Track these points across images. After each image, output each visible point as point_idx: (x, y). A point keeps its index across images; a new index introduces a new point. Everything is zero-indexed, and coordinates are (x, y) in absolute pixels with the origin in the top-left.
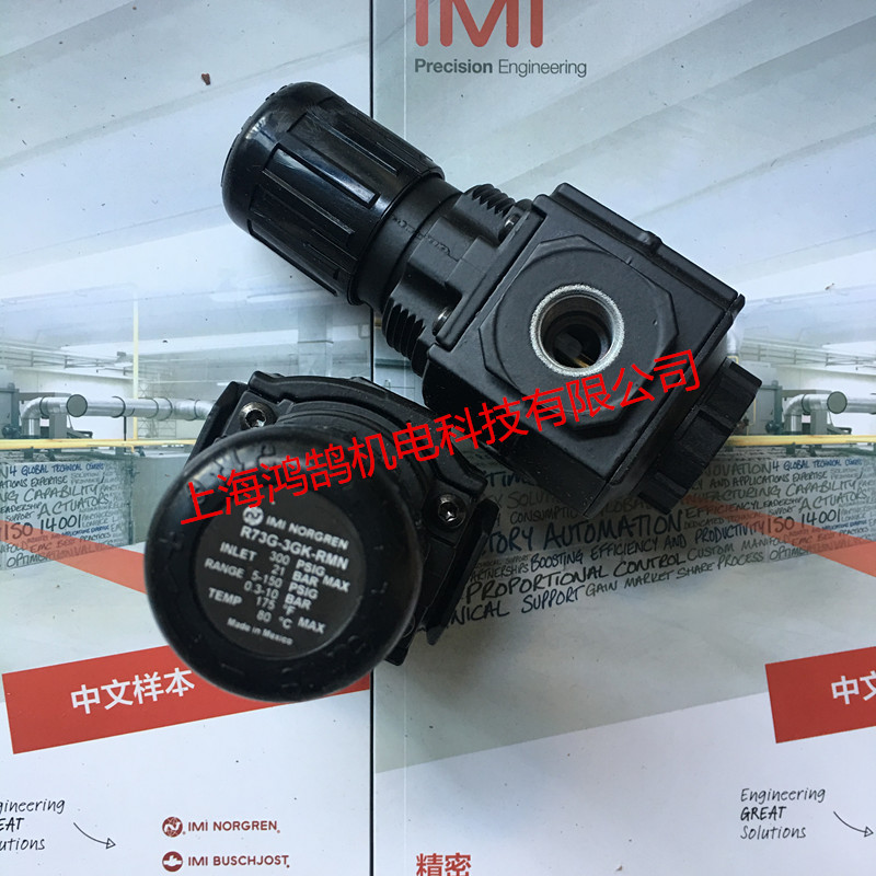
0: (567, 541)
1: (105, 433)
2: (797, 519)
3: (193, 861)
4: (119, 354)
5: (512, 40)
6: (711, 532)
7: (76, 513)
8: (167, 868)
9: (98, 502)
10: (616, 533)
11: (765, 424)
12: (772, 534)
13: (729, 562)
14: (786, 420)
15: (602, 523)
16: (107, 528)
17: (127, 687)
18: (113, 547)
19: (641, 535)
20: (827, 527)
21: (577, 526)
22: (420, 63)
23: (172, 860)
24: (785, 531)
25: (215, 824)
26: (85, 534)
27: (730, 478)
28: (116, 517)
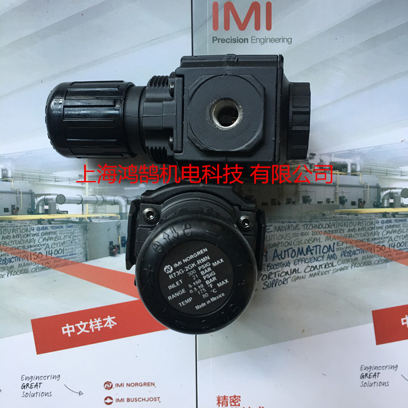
0: (283, 257)
1: (74, 212)
2: (387, 246)
3: (118, 400)
4: (79, 175)
5: (257, 27)
6: (348, 252)
7: (62, 248)
8: (106, 403)
9: (72, 243)
10: (305, 253)
11: (372, 203)
12: (375, 253)
13: (356, 265)
14: (382, 201)
15: (299, 249)
16: (76, 254)
17: (87, 325)
18: (78, 263)
19: (316, 254)
20: (400, 249)
21: (288, 250)
22: (215, 39)
23: (108, 401)
24: (381, 251)
25: (127, 384)
26: (66, 257)
27: (357, 228)
28: (80, 249)
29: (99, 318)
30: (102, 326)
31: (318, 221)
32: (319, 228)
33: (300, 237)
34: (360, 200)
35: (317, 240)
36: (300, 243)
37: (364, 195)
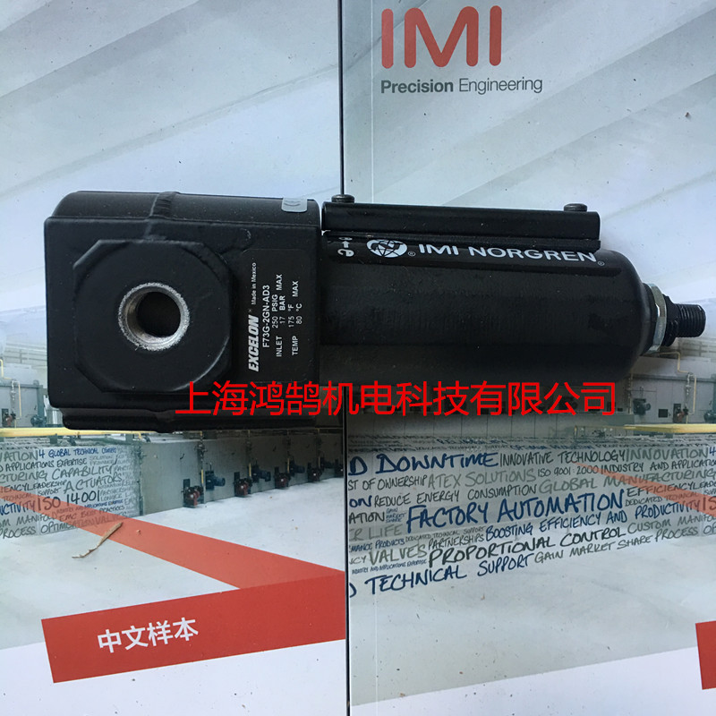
0: (519, 515)
5: (472, 60)
6: (650, 509)
7: (95, 489)
9: (113, 480)
10: (563, 509)
11: (703, 414)
12: (706, 511)
13: (666, 535)
15: (550, 500)
16: (121, 502)
17: (143, 632)
18: (127, 518)
19: (585, 511)
21: (528, 502)
22: (386, 84)
26: (104, 507)
27: (669, 461)
28: (128, 493)
29: (166, 622)
30: (172, 637)
31: (589, 447)
32: (591, 460)
33: (553, 477)
34: (676, 406)
35: (587, 482)
36: (552, 488)
37: (687, 397)
